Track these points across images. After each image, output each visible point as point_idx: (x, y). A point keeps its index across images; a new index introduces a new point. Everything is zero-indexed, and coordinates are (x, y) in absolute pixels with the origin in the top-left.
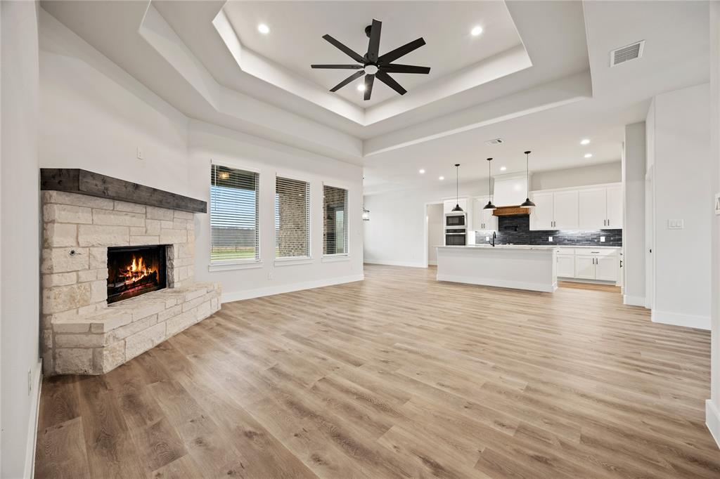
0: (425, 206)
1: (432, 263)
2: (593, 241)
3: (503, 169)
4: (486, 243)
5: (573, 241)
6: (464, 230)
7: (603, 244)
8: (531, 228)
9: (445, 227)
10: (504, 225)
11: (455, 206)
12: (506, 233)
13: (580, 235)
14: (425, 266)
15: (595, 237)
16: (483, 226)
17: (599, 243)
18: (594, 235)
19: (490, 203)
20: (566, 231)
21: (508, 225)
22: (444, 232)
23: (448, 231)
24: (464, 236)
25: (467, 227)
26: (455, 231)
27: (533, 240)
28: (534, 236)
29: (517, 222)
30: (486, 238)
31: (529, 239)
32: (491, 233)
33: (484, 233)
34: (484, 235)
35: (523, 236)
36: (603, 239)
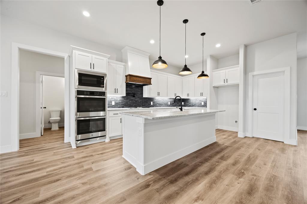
2: (166, 104)
4: (113, 107)
5: (160, 104)
8: (144, 96)
10: (127, 92)
13: (162, 101)
16: (116, 91)
20: (158, 99)
21: (129, 92)
22: (75, 93)
24: (105, 100)
25: (106, 89)
26: (92, 93)
27: (143, 104)
28: (144, 102)
29: (135, 90)
30: (112, 103)
31: (141, 103)
32: (116, 98)
33: (110, 98)
34: (111, 99)
35: (139, 101)
36: (169, 103)
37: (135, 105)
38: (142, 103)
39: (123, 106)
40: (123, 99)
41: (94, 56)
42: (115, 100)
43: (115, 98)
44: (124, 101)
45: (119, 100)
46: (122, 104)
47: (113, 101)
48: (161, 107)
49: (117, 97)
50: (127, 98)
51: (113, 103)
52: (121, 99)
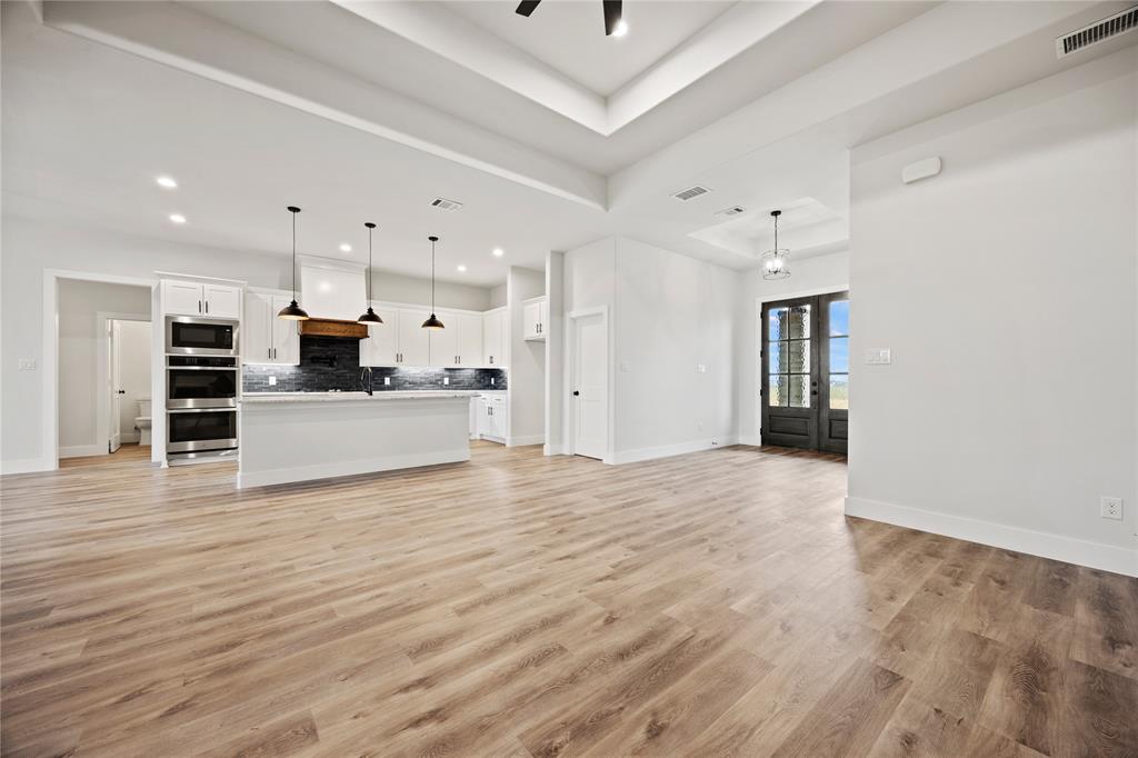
2: (436, 383)
3: (346, 248)
4: (271, 389)
5: (414, 383)
6: (231, 361)
7: (447, 388)
8: (362, 365)
9: (165, 350)
10: (311, 355)
12: (313, 371)
13: (423, 375)
15: (438, 378)
16: (272, 354)
17: (442, 387)
18: (438, 375)
20: (407, 370)
21: (318, 355)
22: (164, 361)
23: (171, 360)
24: (232, 374)
25: (237, 352)
26: (203, 361)
29: (334, 350)
30: (268, 380)
31: (355, 381)
33: (264, 369)
34: (265, 372)
35: (347, 376)
36: (446, 381)
37: (334, 384)
38: (357, 380)
39: (300, 387)
41: (208, 286)
42: (276, 374)
43: (278, 368)
44: (302, 376)
45: (287, 373)
46: (297, 384)
47: (273, 376)
49: (282, 368)
51: (273, 381)
52: (294, 371)
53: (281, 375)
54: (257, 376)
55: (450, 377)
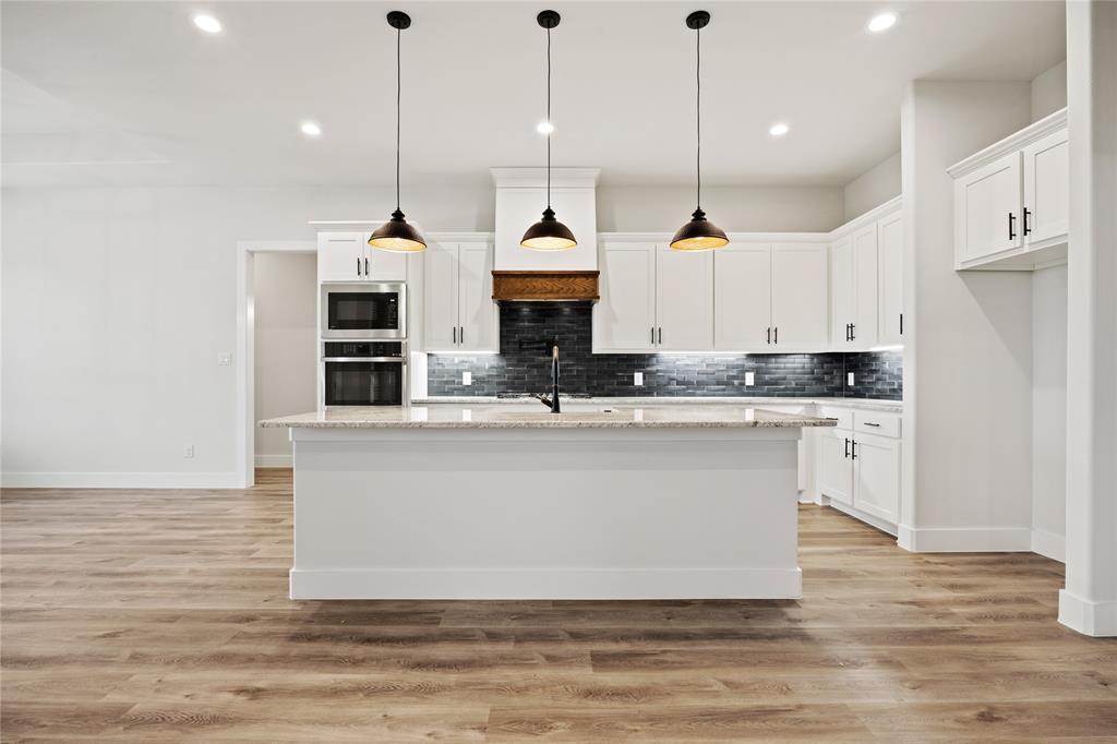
0: (242, 257)
1: (273, 461)
2: (729, 384)
4: (465, 391)
5: (688, 383)
6: (395, 348)
7: (751, 392)
8: (596, 350)
9: (322, 334)
10: (515, 337)
11: (388, 219)
12: (520, 361)
13: (704, 368)
14: (243, 480)
15: (733, 373)
16: (458, 336)
17: (742, 390)
18: (734, 367)
19: (549, 214)
20: (674, 357)
21: (529, 336)
22: (320, 350)
23: (332, 349)
24: (397, 368)
25: (406, 336)
26: (364, 349)
28: (599, 372)
29: (553, 328)
31: (585, 379)
32: (478, 360)
33: (457, 360)
34: (457, 365)
35: (571, 371)
36: (750, 379)
38: (588, 377)
39: (502, 388)
40: (505, 363)
42: (472, 367)
43: (474, 359)
44: (507, 371)
45: (487, 367)
46: (499, 384)
47: (468, 371)
48: (693, 395)
49: (479, 358)
50: (519, 361)
51: (467, 380)
52: (494, 363)
53: (478, 369)
54: (448, 372)
55: (758, 372)
